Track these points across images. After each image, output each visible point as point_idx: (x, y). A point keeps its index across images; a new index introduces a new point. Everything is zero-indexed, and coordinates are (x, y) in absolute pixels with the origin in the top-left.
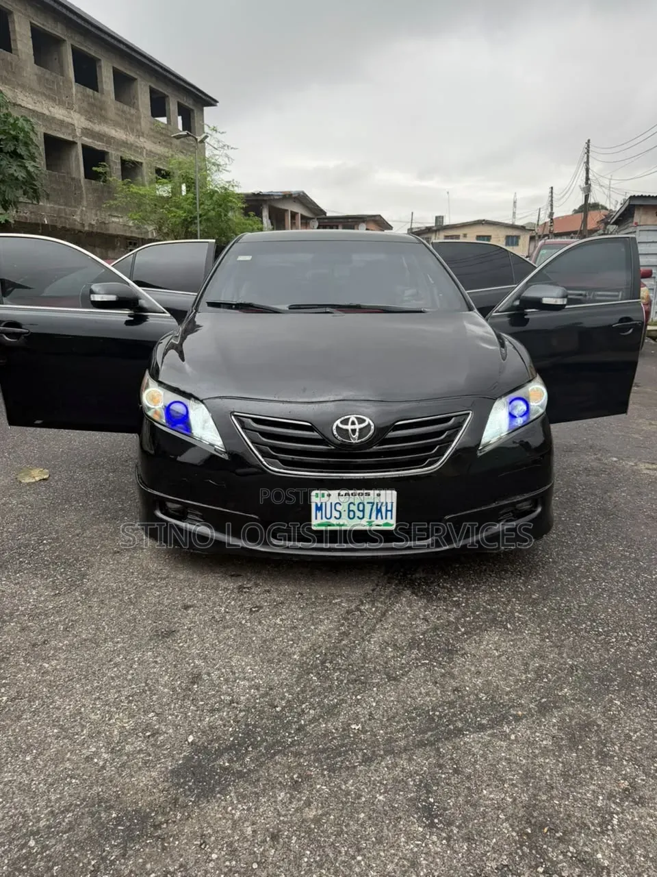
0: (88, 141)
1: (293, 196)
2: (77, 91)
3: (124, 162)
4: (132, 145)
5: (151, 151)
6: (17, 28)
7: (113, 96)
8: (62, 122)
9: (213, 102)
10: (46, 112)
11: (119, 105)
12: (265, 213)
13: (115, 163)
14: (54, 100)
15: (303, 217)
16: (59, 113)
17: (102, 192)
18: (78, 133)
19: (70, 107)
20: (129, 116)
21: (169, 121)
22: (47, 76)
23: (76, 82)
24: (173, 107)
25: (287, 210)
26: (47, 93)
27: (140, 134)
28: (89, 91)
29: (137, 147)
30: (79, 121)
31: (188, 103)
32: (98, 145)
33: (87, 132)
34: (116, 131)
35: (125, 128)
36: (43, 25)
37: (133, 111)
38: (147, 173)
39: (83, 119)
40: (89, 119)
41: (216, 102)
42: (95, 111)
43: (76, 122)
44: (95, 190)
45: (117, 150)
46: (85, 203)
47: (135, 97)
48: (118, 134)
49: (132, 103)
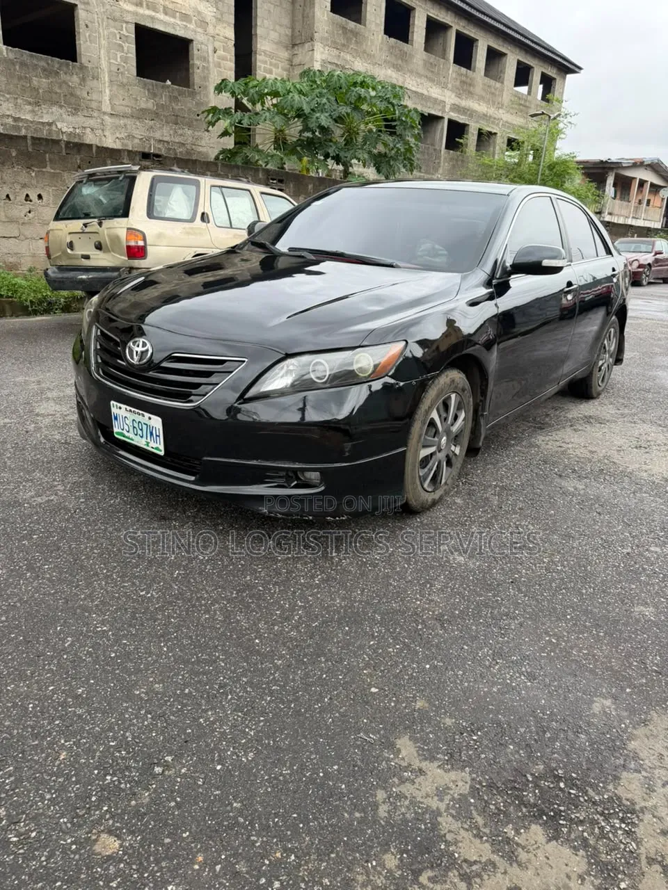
0: (455, 116)
1: (645, 163)
2: (453, 71)
3: (480, 133)
4: (490, 117)
5: (507, 122)
6: (416, 22)
7: (483, 72)
8: (436, 100)
9: (577, 70)
10: (425, 93)
11: (487, 80)
12: (610, 180)
13: (473, 134)
14: (432, 80)
15: (652, 185)
16: (435, 92)
17: (457, 161)
18: (447, 109)
19: (445, 86)
20: (493, 90)
21: (529, 92)
22: (432, 60)
23: (454, 62)
24: (536, 77)
25: (635, 178)
26: (430, 75)
27: (500, 106)
28: (463, 70)
29: (495, 118)
30: (449, 98)
31: (551, 72)
32: (461, 119)
33: (456, 108)
34: (479, 105)
35: (487, 102)
36: (437, 16)
37: (498, 85)
38: (500, 142)
39: (453, 96)
40: (459, 96)
41: (580, 68)
42: (465, 88)
43: (447, 100)
44: (452, 159)
45: (477, 122)
46: (441, 171)
47: (503, 72)
48: (481, 107)
49: (499, 78)
